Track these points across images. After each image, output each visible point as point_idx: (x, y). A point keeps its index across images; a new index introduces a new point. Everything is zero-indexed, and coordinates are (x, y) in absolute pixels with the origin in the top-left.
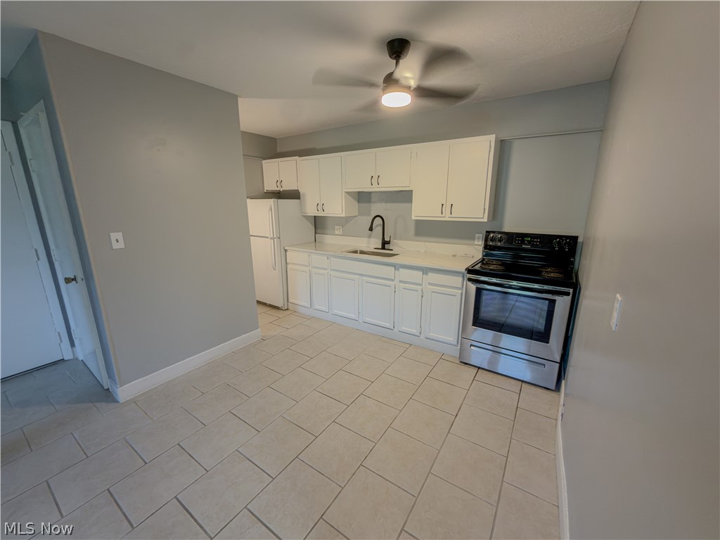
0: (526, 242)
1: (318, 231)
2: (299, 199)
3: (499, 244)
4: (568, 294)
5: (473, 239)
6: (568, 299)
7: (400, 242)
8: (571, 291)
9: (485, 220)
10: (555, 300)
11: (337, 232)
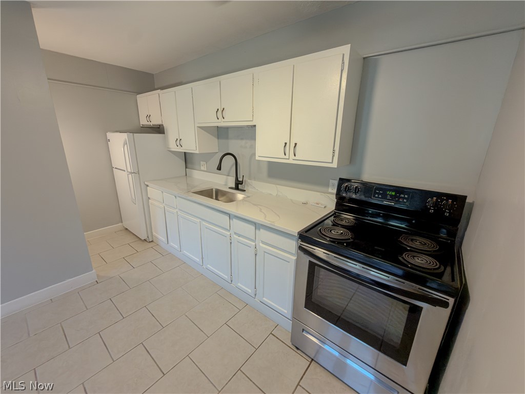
0: (389, 197)
1: (189, 165)
2: (164, 133)
3: (354, 196)
4: (445, 305)
5: (327, 185)
6: (444, 314)
7: (254, 183)
8: (451, 301)
9: (335, 165)
10: (422, 308)
11: (202, 168)
